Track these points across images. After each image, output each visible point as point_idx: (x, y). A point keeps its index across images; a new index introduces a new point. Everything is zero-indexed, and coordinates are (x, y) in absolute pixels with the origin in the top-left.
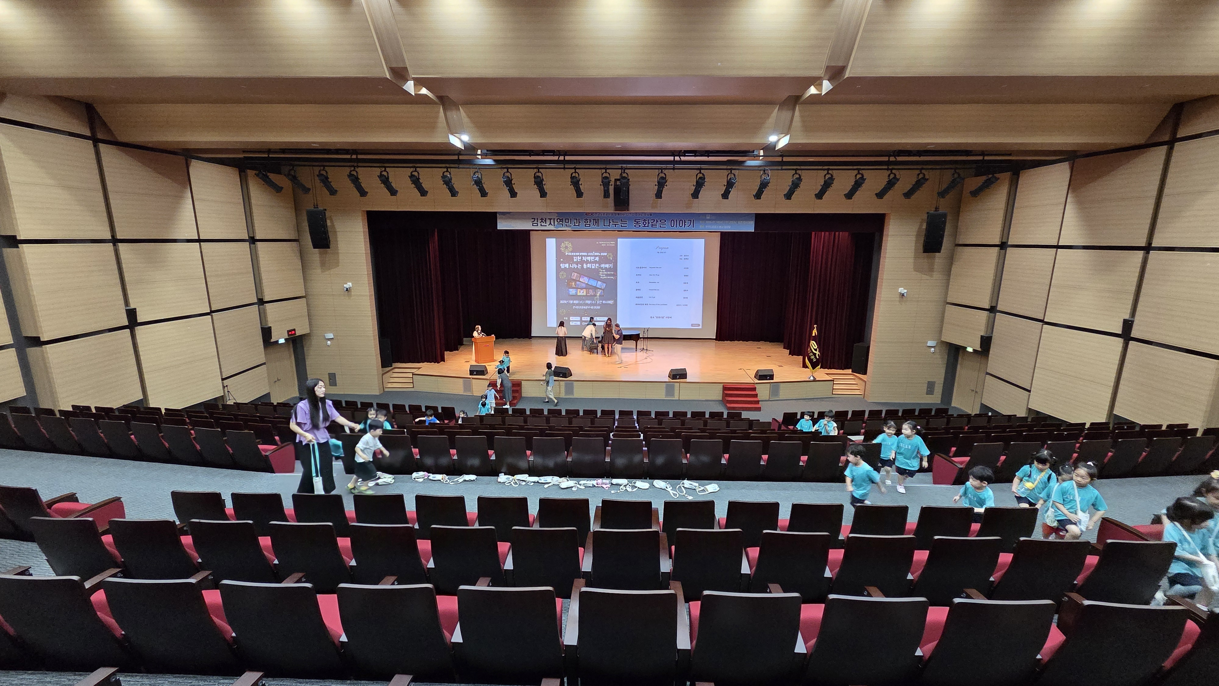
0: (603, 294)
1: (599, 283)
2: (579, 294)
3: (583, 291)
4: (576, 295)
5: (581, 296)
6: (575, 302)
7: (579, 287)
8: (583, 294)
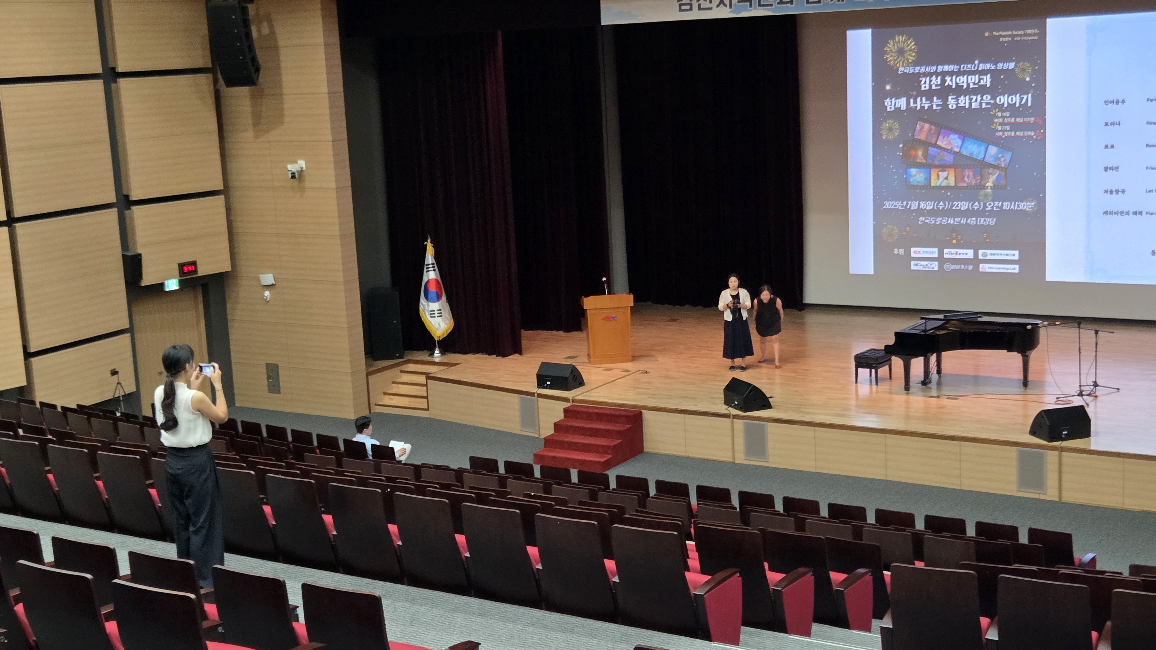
0: (1003, 182)
1: (993, 150)
2: (933, 183)
3: (945, 174)
4: (928, 186)
5: (940, 187)
6: (922, 205)
7: (937, 163)
8: (944, 184)
